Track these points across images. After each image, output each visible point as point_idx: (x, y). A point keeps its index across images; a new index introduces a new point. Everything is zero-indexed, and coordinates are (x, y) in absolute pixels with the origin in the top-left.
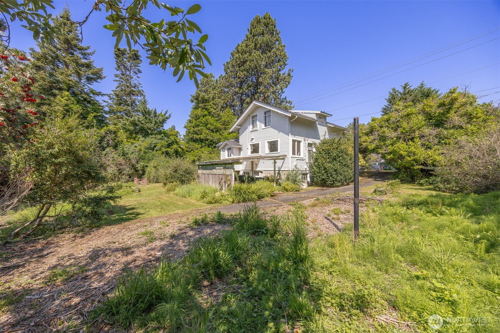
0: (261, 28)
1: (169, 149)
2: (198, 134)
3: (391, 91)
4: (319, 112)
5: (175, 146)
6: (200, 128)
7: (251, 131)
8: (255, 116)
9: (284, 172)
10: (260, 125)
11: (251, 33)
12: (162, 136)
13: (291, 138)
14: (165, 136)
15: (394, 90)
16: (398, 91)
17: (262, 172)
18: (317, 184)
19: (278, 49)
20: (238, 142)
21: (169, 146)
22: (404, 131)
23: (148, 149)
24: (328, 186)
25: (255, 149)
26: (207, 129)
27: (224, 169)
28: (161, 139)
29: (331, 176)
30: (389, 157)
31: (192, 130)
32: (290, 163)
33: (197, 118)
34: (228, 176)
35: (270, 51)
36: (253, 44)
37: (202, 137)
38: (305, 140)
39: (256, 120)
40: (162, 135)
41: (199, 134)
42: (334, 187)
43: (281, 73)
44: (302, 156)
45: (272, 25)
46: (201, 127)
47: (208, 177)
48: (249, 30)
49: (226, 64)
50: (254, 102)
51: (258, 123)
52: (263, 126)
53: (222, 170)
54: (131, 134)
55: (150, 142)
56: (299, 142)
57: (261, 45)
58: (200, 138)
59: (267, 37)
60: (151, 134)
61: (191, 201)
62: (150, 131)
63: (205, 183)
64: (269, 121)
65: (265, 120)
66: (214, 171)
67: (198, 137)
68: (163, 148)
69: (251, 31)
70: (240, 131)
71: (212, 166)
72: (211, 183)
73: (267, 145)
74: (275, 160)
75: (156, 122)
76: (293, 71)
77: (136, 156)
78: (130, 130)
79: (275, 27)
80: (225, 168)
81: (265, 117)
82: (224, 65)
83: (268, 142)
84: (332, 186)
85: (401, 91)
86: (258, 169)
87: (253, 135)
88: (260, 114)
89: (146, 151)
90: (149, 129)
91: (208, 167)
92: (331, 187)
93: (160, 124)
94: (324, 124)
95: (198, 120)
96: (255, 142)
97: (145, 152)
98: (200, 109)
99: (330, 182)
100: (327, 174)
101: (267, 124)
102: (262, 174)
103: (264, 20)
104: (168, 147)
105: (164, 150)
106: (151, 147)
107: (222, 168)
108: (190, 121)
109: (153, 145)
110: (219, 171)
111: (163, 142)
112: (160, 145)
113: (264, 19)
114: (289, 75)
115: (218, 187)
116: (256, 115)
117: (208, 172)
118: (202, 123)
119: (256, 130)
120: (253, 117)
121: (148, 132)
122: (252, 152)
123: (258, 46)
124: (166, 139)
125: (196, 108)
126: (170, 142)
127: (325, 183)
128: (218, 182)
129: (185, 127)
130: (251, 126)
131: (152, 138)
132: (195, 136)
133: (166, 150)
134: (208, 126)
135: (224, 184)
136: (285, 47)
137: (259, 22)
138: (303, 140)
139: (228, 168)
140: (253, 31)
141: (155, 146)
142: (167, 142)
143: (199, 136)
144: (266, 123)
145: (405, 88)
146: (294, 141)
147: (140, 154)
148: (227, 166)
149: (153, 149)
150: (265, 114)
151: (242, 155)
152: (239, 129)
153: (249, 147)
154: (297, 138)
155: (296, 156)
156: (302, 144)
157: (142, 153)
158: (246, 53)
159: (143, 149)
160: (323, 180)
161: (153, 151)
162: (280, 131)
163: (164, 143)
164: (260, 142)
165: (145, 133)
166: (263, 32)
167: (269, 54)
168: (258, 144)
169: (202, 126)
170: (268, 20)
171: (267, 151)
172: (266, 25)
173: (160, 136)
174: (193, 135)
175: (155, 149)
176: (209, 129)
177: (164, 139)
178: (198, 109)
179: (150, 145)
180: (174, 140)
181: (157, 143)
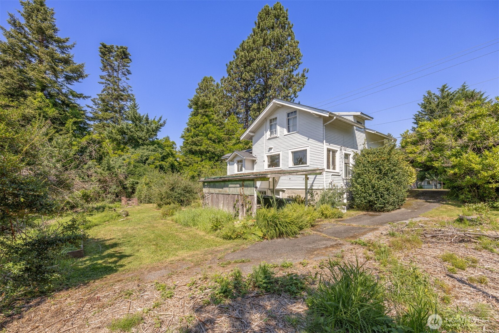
0: (270, 21)
1: (163, 163)
2: (197, 145)
3: (426, 95)
4: (359, 114)
5: (171, 159)
6: (199, 138)
7: (269, 139)
8: (274, 119)
9: (318, 191)
10: (281, 131)
11: (259, 27)
12: (155, 147)
13: (326, 146)
14: (159, 147)
15: (429, 93)
16: (434, 94)
17: (283, 191)
18: (359, 208)
19: (291, 46)
20: (251, 153)
21: (163, 158)
22: (474, 138)
23: (138, 162)
24: (376, 210)
25: (274, 161)
26: (209, 139)
27: (240, 186)
28: (154, 151)
29: (381, 197)
30: (452, 172)
31: (190, 140)
32: (325, 179)
33: (196, 126)
34: (247, 197)
35: (281, 48)
36: (262, 40)
37: (202, 148)
38: (341, 150)
39: (276, 124)
40: (156, 145)
41: (198, 145)
42: (383, 211)
43: (294, 73)
44: (337, 170)
45: (283, 17)
47: (218, 198)
48: (256, 23)
49: (229, 64)
50: (274, 101)
51: (278, 128)
52: (285, 132)
53: (238, 189)
54: (119, 144)
55: (141, 154)
56: (334, 152)
57: (270, 40)
58: (199, 149)
59: (278, 31)
60: (143, 145)
61: (198, 232)
62: (140, 141)
63: (213, 205)
64: (295, 125)
65: (288, 124)
66: (226, 190)
67: (197, 148)
68: (157, 161)
69: (259, 24)
70: (253, 138)
71: (223, 183)
72: (221, 206)
73: (291, 156)
74: (306, 175)
75: (148, 130)
76: (307, 71)
77: (123, 171)
78: (117, 140)
79: (287, 19)
80: (242, 186)
81: (288, 119)
82: (227, 65)
83: (292, 152)
84: (382, 210)
85: (438, 94)
86: (278, 187)
87: (271, 144)
88: (282, 116)
89: (137, 164)
90: (140, 138)
91: (217, 184)
92: (379, 211)
93: (153, 133)
94: (362, 130)
95: (197, 129)
96: (273, 152)
97: (135, 166)
98: (199, 116)
99: (380, 204)
100: (376, 195)
101: (291, 129)
102: (284, 194)
103: (274, 12)
104: (162, 161)
105: (158, 163)
106: (142, 160)
107: (238, 186)
108: (188, 130)
109: (145, 158)
110: (234, 189)
111: (156, 154)
112: (153, 158)
113: (274, 9)
114: (303, 76)
115: (232, 212)
116: (276, 118)
117: (217, 190)
118: (202, 132)
119: (276, 137)
120: (271, 120)
121: (139, 142)
122: (269, 166)
123: (268, 42)
124: (160, 151)
125: (195, 114)
126: (164, 154)
127: (371, 206)
128: (232, 204)
129: (182, 137)
130: (269, 133)
131: (144, 149)
132: (194, 148)
133: (160, 163)
134: (209, 136)
135: (240, 207)
136: (298, 43)
137: (268, 13)
138: (339, 150)
139: (247, 186)
140: (261, 24)
141: (147, 159)
142: (161, 154)
143: (199, 147)
144: (289, 127)
145: (442, 90)
146: (329, 150)
147: (129, 168)
148: (246, 183)
149: (145, 163)
150: (288, 116)
151: (257, 169)
152: (252, 136)
153: (266, 159)
154: (333, 147)
155: (331, 170)
156: (338, 155)
157: (131, 167)
158: (253, 50)
159: (132, 162)
160: (370, 201)
161: (145, 164)
162: (309, 137)
163: (158, 155)
164: (281, 153)
165: (135, 143)
166: (273, 25)
167: (280, 52)
168: (279, 155)
169: (202, 136)
170: (279, 10)
171: (291, 164)
172: (277, 17)
173: (153, 147)
174: (191, 146)
175: (147, 162)
176: (210, 139)
177: (158, 150)
178: (197, 115)
179: (141, 157)
180: (169, 152)
181: (149, 156)
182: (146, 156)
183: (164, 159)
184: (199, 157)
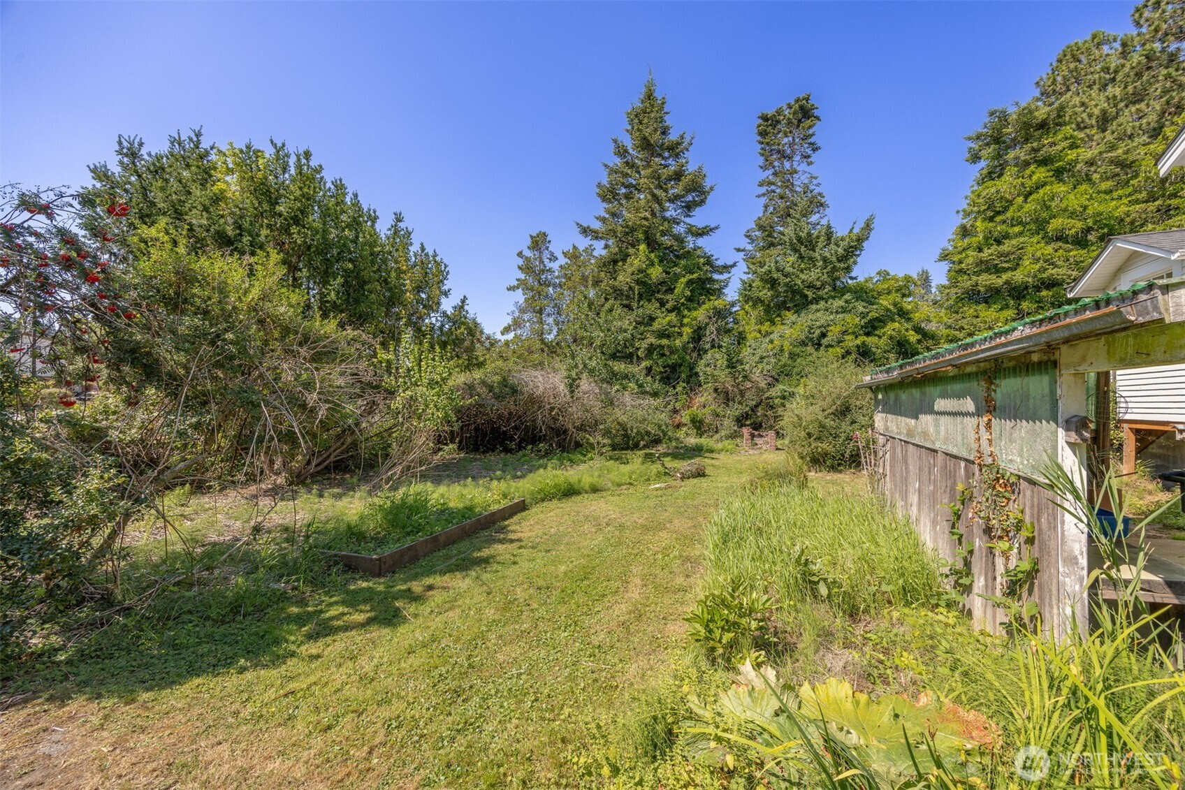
1: (870, 340)
2: (998, 271)
5: (892, 328)
6: (1007, 246)
12: (846, 302)
14: (859, 298)
21: (872, 327)
23: (803, 344)
26: (1049, 240)
27: (978, 413)
28: (844, 310)
31: (970, 260)
33: (994, 209)
37: (1018, 276)
40: (848, 296)
41: (1005, 270)
46: (1014, 242)
53: (971, 422)
54: (768, 310)
55: (809, 323)
58: (1007, 282)
60: (816, 300)
62: (810, 294)
67: (997, 281)
68: (850, 337)
75: (825, 260)
77: (769, 367)
78: (762, 302)
89: (797, 350)
90: (809, 287)
93: (838, 265)
95: (998, 219)
97: (793, 356)
98: (1010, 171)
104: (868, 334)
105: (851, 342)
106: (811, 340)
108: (965, 232)
109: (818, 332)
111: (848, 317)
112: (838, 328)
118: (1020, 223)
121: (806, 296)
124: (861, 309)
125: (993, 174)
126: (873, 315)
129: (944, 257)
131: (817, 311)
132: (986, 280)
133: (858, 342)
134: (1050, 228)
141: (824, 335)
142: (863, 315)
143: (1005, 277)
147: (780, 360)
149: (819, 345)
157: (785, 359)
159: (787, 347)
161: (817, 350)
163: (853, 320)
165: (797, 300)
169: (1021, 234)
173: (841, 303)
174: (974, 278)
175: (825, 341)
176: (1060, 238)
177: (854, 308)
178: (1001, 175)
179: (809, 332)
180: (891, 307)
181: (828, 325)
182: (820, 327)
183: (875, 328)
184: (1006, 307)
